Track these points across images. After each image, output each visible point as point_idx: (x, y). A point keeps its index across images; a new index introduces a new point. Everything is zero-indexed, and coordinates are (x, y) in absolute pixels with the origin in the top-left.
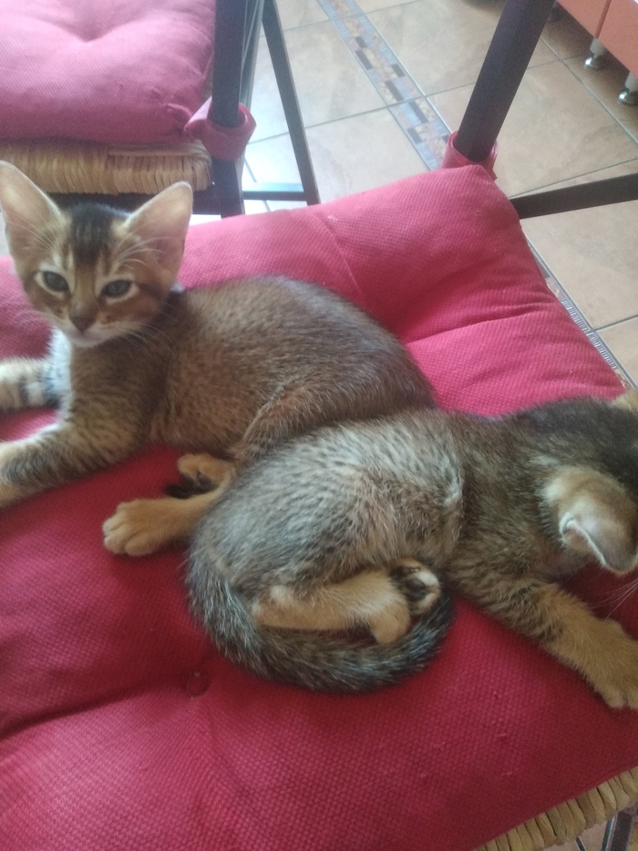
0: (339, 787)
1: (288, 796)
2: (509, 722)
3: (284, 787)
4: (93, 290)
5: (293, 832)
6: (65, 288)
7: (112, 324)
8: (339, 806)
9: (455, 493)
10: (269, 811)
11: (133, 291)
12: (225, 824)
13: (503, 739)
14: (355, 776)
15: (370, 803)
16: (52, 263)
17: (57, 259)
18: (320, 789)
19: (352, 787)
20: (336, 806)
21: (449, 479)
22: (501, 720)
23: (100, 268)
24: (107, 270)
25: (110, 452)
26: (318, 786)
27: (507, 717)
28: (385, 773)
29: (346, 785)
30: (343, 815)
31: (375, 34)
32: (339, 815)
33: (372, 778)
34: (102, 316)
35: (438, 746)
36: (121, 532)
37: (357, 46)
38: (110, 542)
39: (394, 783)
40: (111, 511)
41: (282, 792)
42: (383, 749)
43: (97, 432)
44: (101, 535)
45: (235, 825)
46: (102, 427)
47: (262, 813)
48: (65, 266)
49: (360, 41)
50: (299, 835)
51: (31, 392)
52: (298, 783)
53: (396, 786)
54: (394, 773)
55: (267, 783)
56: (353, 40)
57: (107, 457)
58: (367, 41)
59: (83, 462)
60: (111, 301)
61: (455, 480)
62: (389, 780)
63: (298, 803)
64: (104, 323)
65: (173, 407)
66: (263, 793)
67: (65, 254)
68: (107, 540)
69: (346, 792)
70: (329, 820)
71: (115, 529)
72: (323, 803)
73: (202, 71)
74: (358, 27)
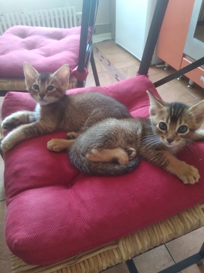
0: (109, 199)
1: (95, 202)
2: (157, 185)
3: (94, 200)
4: (45, 88)
5: (96, 211)
6: (38, 89)
7: (49, 97)
8: (109, 204)
9: (140, 131)
10: (90, 206)
11: (55, 89)
12: (77, 209)
13: (155, 190)
14: (114, 197)
15: (118, 203)
16: (36, 83)
17: (37, 82)
18: (104, 200)
19: (113, 199)
20: (108, 204)
21: (138, 128)
22: (154, 185)
23: (46, 83)
24: (48, 83)
25: (50, 129)
26: (104, 199)
27: (156, 184)
28: (122, 196)
29: (111, 199)
30: (110, 207)
31: (120, 74)
32: (109, 206)
33: (118, 197)
34: (46, 95)
35: (137, 190)
36: (52, 144)
37: (115, 76)
38: (49, 146)
39: (125, 198)
40: (50, 140)
41: (93, 201)
42: (121, 190)
43: (47, 123)
44: (47, 145)
45: (80, 210)
46: (48, 122)
47: (88, 206)
48: (39, 83)
49: (116, 75)
50: (98, 212)
51: (30, 118)
52: (98, 198)
53: (125, 199)
54: (124, 196)
55: (89, 199)
56: (114, 75)
57: (49, 130)
58: (118, 75)
59: (43, 131)
60: (49, 92)
61: (139, 128)
62: (123, 198)
63: (98, 203)
64: (47, 96)
65: (67, 119)
66: (88, 201)
67: (39, 80)
68: (48, 146)
69: (111, 201)
70: (106, 208)
71: (50, 144)
72: (105, 203)
73: (76, 63)
74: (116, 72)
